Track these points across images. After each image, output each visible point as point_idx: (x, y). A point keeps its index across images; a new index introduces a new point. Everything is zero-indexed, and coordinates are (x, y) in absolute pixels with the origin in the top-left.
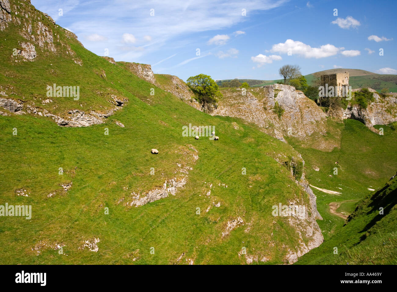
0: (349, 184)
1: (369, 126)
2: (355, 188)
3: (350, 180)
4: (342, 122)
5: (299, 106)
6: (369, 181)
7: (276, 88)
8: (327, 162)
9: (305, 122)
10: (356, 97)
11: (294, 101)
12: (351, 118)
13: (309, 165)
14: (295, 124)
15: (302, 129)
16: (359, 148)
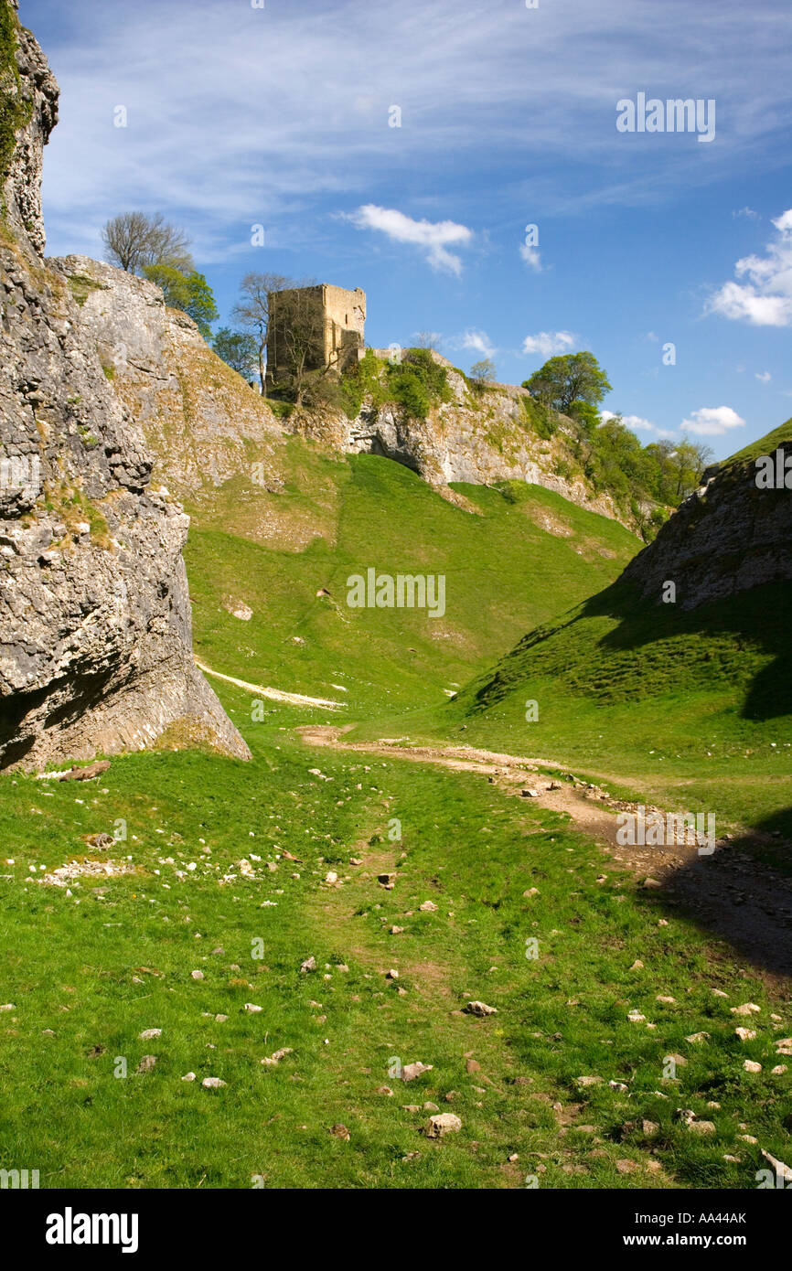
0: (373, 672)
1: (434, 482)
2: (398, 689)
3: (377, 658)
4: (344, 461)
5: (178, 368)
6: (447, 663)
7: (79, 273)
8: (285, 590)
9: (199, 434)
10: (392, 377)
11: (155, 343)
12: (373, 451)
13: (207, 593)
14: (157, 433)
15: (188, 457)
16: (403, 549)
